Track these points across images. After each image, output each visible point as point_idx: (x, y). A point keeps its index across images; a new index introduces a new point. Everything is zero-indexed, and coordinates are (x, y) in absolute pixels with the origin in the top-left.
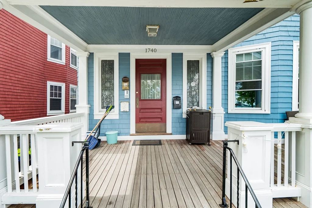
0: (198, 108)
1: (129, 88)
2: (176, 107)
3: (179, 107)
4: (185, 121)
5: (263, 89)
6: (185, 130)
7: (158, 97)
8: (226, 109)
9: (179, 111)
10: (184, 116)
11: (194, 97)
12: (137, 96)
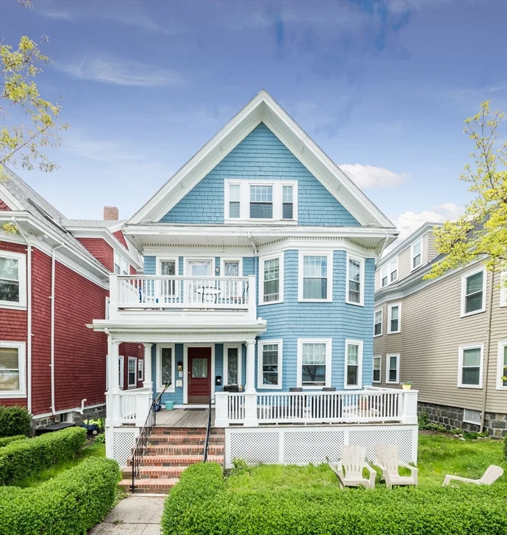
1: (183, 370)
3: (220, 384)
5: (278, 371)
7: (205, 376)
12: (190, 375)
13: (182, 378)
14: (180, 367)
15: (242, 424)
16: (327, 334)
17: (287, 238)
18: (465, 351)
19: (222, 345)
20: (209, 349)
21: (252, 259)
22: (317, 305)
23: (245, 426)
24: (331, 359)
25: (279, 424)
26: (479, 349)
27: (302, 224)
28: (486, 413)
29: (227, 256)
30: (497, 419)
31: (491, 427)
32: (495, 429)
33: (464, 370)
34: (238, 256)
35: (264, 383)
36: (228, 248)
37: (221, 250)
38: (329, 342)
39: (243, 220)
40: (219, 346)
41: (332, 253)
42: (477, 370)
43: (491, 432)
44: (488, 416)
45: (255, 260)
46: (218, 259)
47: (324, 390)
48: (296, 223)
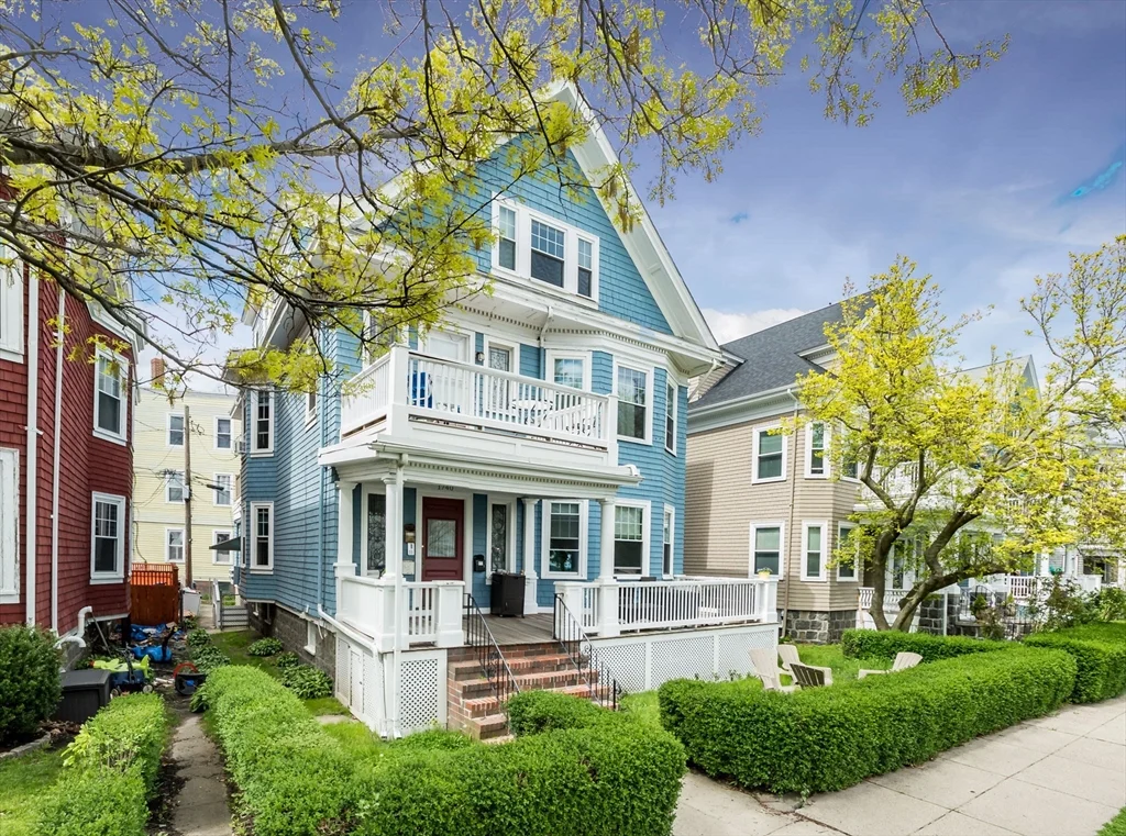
0: (505, 571)
1: (413, 540)
2: (477, 569)
3: (483, 569)
4: (489, 589)
5: (580, 550)
6: (489, 601)
7: (451, 553)
8: (539, 574)
9: (481, 575)
10: (488, 583)
11: (500, 556)
12: (425, 551)
13: (413, 558)
14: (410, 534)
15: (595, 634)
16: (646, 493)
17: (599, 331)
18: (758, 530)
19: (486, 496)
20: (460, 504)
21: (535, 352)
22: (636, 447)
23: (600, 636)
24: (649, 532)
25: (641, 631)
26: (777, 529)
27: (603, 310)
28: (788, 611)
29: (494, 336)
30: (801, 618)
31: (794, 628)
32: (799, 631)
33: (757, 555)
34: (513, 340)
35: (552, 569)
36: (496, 320)
37: (485, 320)
38: (646, 506)
39: (521, 278)
40: (480, 498)
41: (652, 370)
42: (776, 555)
43: (794, 635)
44: (791, 615)
45: (539, 353)
46: (479, 336)
47: (642, 580)
48: (596, 308)
